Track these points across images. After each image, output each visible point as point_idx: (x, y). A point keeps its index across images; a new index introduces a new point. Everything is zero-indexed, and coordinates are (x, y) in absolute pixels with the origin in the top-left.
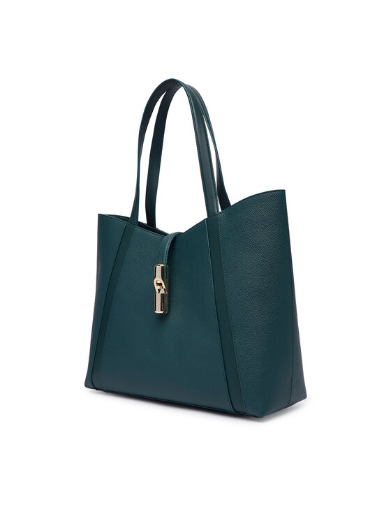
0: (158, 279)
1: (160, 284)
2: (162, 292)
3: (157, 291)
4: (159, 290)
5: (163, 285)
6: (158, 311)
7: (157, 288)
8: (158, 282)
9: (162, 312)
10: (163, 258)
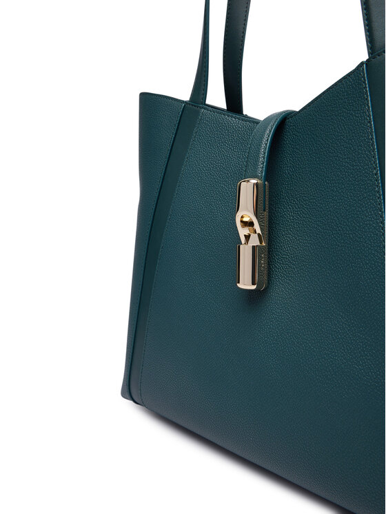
0: (246, 212)
1: (251, 224)
2: (255, 241)
3: (243, 239)
4: (247, 237)
5: (257, 226)
6: (246, 283)
7: (243, 232)
8: (246, 219)
9: (254, 287)
10: (256, 165)
